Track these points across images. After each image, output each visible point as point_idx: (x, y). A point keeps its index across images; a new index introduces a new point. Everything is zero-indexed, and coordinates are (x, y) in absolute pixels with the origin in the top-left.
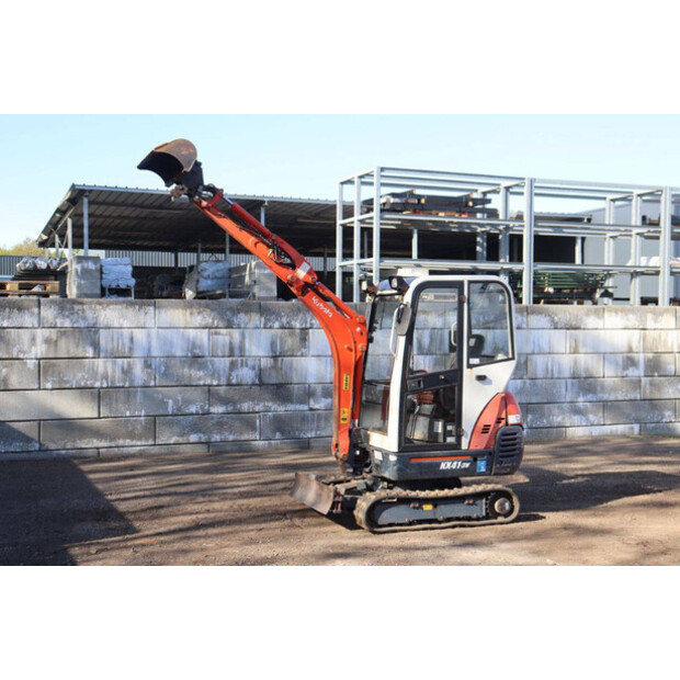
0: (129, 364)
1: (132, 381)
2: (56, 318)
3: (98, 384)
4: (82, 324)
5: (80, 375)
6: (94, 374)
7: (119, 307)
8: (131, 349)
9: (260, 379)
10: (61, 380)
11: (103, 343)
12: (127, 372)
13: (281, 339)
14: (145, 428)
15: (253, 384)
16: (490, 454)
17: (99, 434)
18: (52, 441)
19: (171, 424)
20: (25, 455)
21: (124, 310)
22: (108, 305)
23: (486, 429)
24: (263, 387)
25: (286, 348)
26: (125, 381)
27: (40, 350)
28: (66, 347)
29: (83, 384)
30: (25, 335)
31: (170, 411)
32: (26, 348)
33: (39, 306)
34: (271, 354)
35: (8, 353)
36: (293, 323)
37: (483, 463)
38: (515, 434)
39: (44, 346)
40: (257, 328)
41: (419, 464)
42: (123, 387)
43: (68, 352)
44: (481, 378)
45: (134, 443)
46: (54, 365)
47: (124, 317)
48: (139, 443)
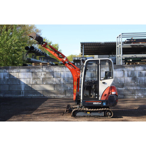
0: (60, 79)
1: (61, 83)
2: (46, 70)
3: (54, 83)
4: (51, 71)
5: (50, 81)
6: (53, 81)
7: (58, 67)
8: (60, 76)
10: (47, 82)
11: (55, 75)
12: (60, 81)
13: (93, 74)
14: (63, 92)
16: (107, 101)
17: (54, 94)
18: (45, 94)
19: (69, 92)
20: (40, 97)
21: (59, 68)
22: (56, 67)
23: (105, 95)
25: (94, 76)
26: (59, 83)
27: (43, 76)
28: (48, 76)
29: (51, 83)
30: (40, 73)
31: (69, 89)
32: (40, 76)
33: (43, 68)
34: (91, 77)
35: (37, 77)
37: (105, 103)
38: (114, 97)
39: (44, 76)
41: (88, 103)
42: (59, 84)
43: (48, 77)
44: (104, 83)
45: (61, 95)
46: (45, 79)
47: (59, 70)
48: (62, 96)
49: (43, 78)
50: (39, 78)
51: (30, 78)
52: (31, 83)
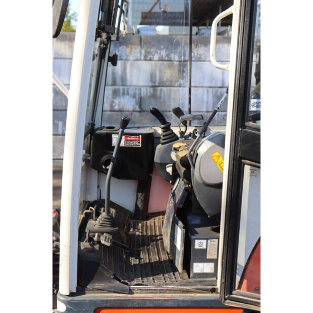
9: (140, 106)
13: (160, 71)
15: (134, 111)
24: (143, 114)
25: (165, 79)
34: (150, 84)
36: (172, 55)
40: (137, 60)
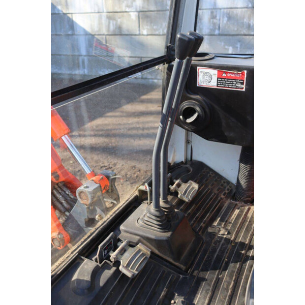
10: (152, 29)
27: (138, 4)
28: (155, 2)
32: (130, 3)
35: (120, 7)
39: (141, 1)
43: (156, 6)
46: (148, 16)
49: (138, 10)
50: (127, 10)
51: (98, 12)
52: (104, 31)
